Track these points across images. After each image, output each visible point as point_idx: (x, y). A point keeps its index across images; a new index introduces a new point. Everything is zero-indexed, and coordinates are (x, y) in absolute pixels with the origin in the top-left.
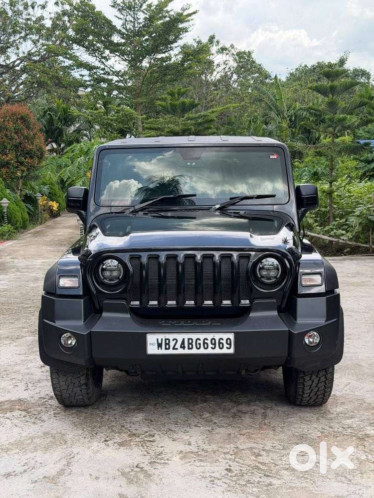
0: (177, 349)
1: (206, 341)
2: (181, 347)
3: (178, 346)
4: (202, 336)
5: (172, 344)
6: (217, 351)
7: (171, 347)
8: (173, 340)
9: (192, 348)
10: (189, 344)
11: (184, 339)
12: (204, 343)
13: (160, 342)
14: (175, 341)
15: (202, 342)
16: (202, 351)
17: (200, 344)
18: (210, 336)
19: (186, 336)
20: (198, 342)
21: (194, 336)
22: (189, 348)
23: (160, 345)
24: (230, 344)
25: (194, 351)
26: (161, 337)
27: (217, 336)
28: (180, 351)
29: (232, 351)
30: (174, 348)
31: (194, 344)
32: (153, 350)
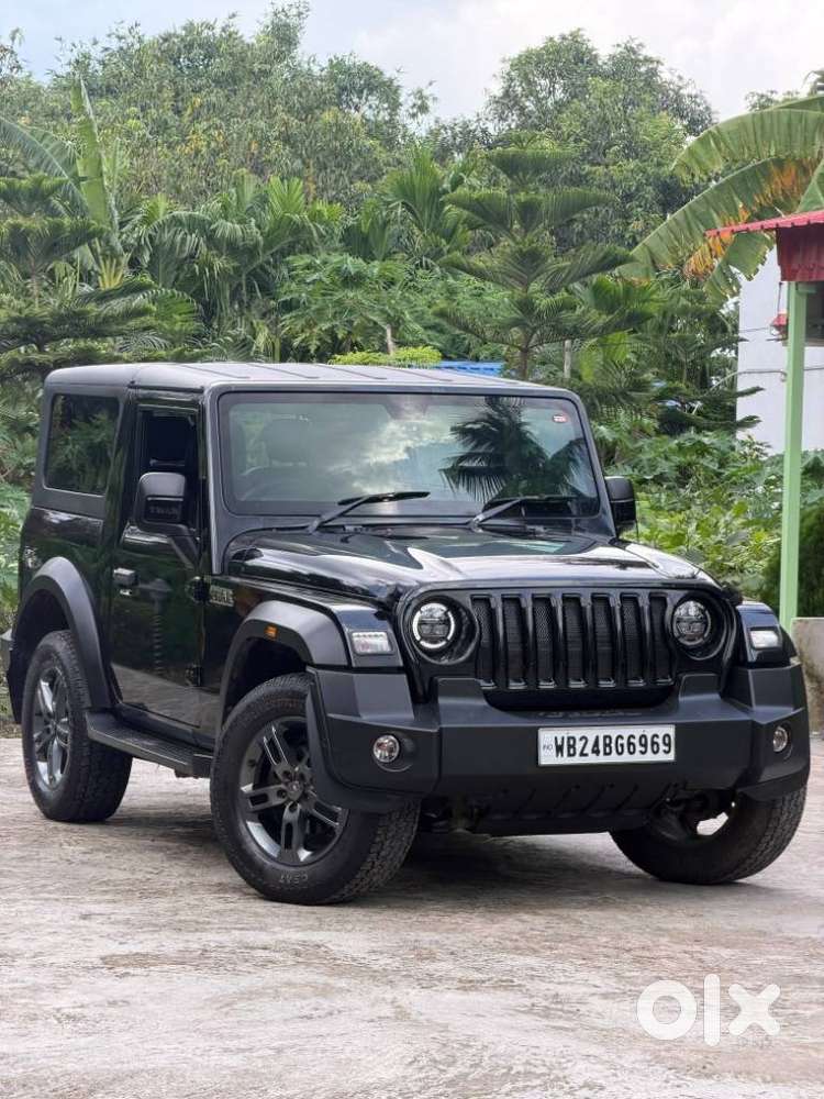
0: (586, 755)
1: (632, 740)
2: (593, 752)
3: (588, 750)
4: (626, 731)
5: (579, 746)
6: (649, 757)
7: (578, 752)
8: (581, 739)
9: (610, 754)
10: (605, 745)
11: (597, 737)
12: (629, 744)
13: (559, 742)
14: (584, 741)
15: (625, 742)
16: (626, 758)
17: (622, 745)
18: (637, 731)
19: (601, 732)
20: (620, 741)
21: (613, 732)
22: (605, 754)
23: (559, 749)
24: (669, 745)
25: (614, 758)
26: (562, 733)
27: (650, 731)
28: (592, 759)
29: (671, 757)
30: (582, 754)
31: (613, 745)
32: (548, 757)
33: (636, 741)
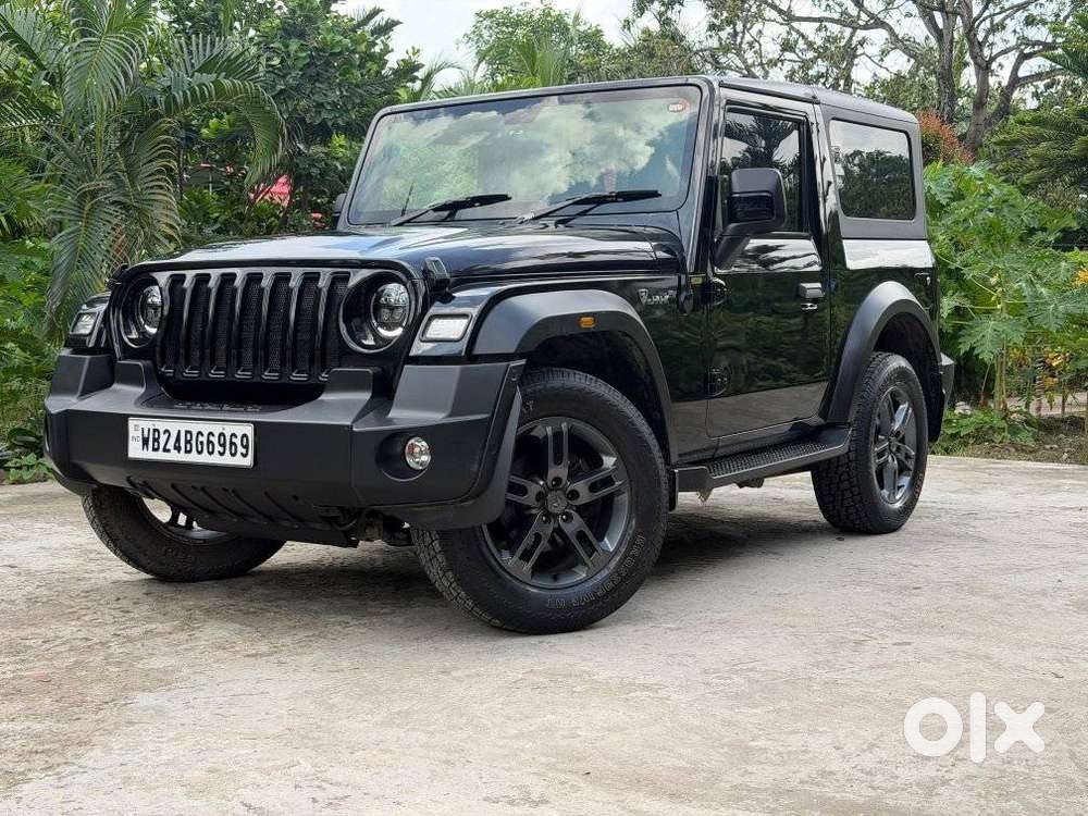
0: (168, 451)
1: (211, 438)
2: (175, 448)
3: (170, 446)
4: (205, 428)
5: (163, 440)
6: (227, 460)
7: (161, 447)
8: (165, 433)
9: (190, 452)
10: (188, 442)
11: (179, 431)
12: (209, 442)
13: (146, 435)
14: (167, 435)
15: (204, 439)
16: (205, 458)
17: (202, 443)
18: (217, 428)
19: (184, 426)
20: (200, 439)
21: (194, 427)
22: (186, 452)
23: (145, 442)
24: (246, 447)
25: (193, 458)
26: (149, 425)
27: (229, 429)
28: (174, 456)
29: (248, 462)
30: (166, 450)
31: (194, 442)
32: (136, 451)
33: (215, 440)
